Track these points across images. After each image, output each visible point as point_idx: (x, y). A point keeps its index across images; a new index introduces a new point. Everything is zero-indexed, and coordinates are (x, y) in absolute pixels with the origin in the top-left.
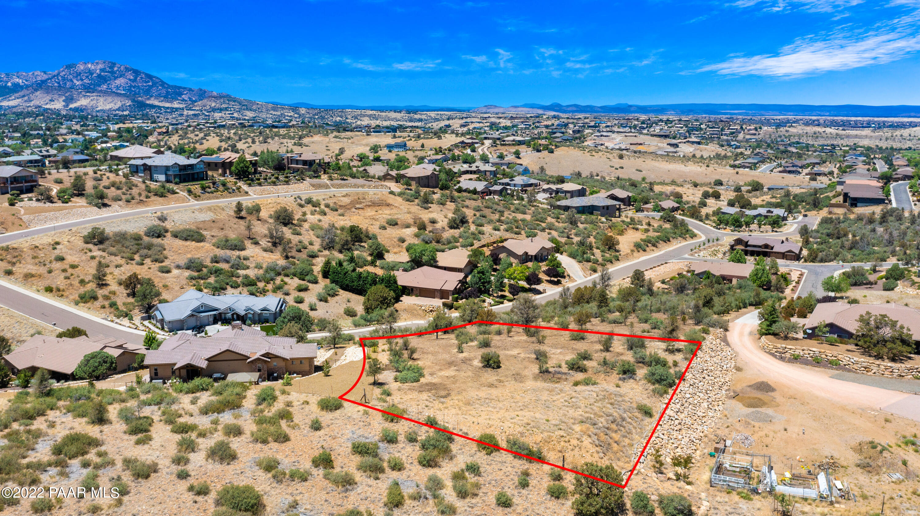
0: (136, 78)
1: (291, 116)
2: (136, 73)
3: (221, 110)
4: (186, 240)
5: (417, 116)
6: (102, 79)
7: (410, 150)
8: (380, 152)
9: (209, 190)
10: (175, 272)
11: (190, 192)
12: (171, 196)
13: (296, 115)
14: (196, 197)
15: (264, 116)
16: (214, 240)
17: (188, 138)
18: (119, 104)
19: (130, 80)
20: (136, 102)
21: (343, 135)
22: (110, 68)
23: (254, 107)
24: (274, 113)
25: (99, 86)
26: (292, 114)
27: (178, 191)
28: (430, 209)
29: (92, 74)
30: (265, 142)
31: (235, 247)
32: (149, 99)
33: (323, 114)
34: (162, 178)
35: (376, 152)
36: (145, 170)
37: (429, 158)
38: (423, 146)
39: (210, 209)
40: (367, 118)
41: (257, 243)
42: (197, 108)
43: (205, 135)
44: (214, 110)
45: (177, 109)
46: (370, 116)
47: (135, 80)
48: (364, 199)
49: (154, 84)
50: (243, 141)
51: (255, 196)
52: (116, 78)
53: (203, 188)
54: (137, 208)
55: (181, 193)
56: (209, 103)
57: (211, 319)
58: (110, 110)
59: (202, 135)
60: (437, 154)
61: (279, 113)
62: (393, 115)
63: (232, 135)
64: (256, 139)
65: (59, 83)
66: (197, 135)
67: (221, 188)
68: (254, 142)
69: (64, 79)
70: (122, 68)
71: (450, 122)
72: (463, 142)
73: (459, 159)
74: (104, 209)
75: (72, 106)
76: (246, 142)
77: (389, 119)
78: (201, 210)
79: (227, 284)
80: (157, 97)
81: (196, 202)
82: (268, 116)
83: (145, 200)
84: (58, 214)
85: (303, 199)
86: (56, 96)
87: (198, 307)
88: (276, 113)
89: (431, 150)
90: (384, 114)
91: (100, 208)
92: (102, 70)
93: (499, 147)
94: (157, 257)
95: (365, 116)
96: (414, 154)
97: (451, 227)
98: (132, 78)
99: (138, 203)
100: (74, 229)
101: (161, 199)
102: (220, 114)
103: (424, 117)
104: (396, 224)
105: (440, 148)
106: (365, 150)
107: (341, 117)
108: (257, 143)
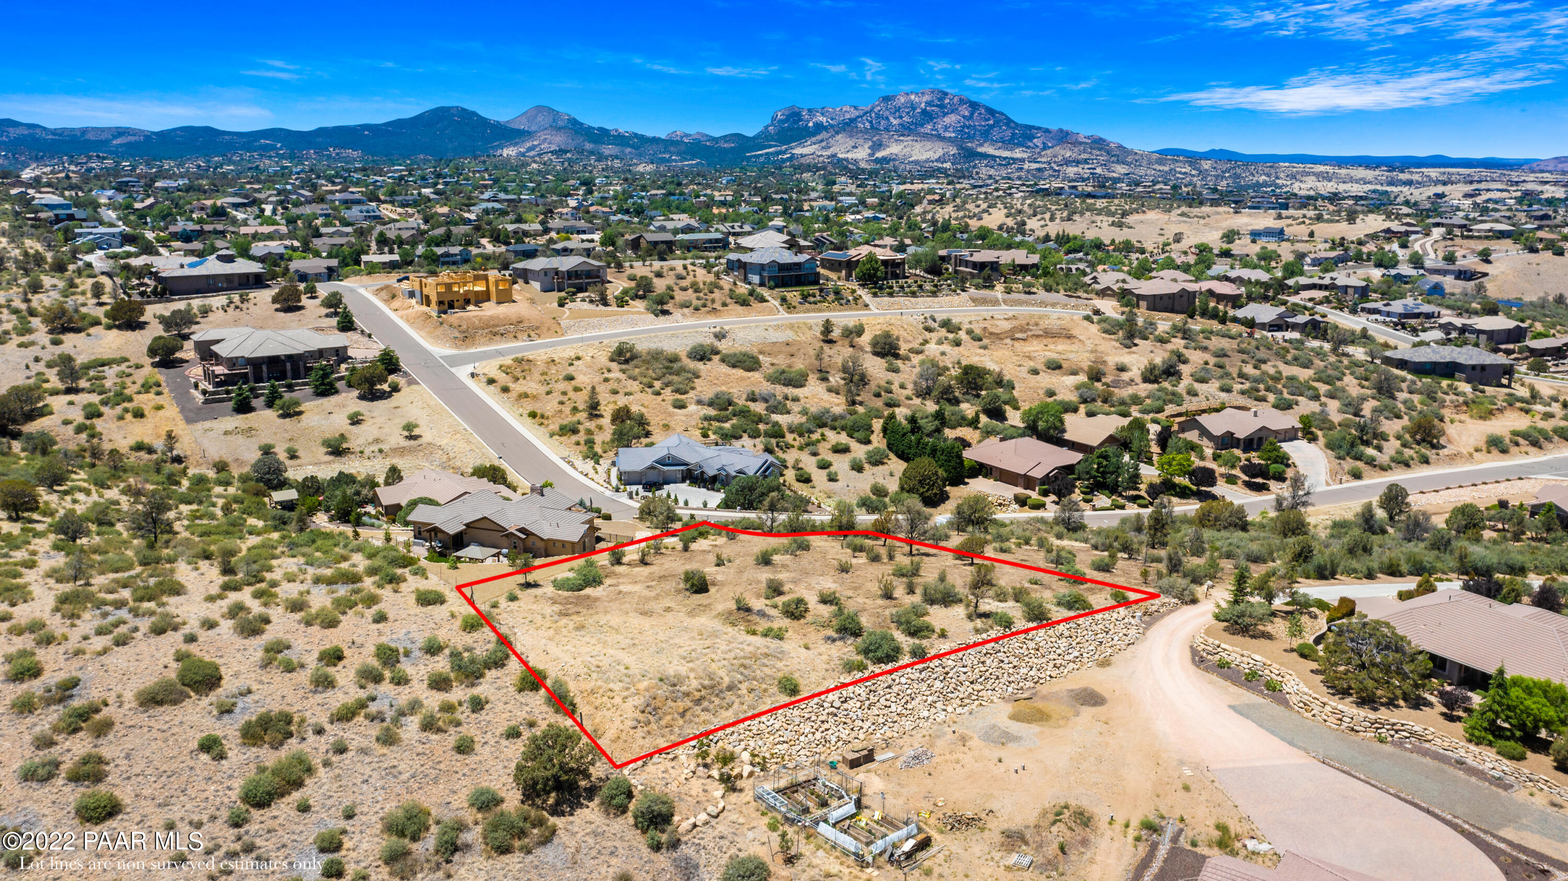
0: (972, 114)
1: (1185, 173)
2: (974, 106)
3: (1078, 162)
4: (734, 366)
5: (1402, 176)
6: (927, 116)
7: (1288, 240)
8: (1237, 242)
9: (812, 299)
10: (692, 408)
11: (784, 300)
12: (756, 305)
13: (1194, 172)
14: (790, 308)
15: (1142, 172)
16: (771, 370)
17: (966, 209)
18: (940, 153)
19: (964, 117)
20: (963, 149)
21: (1196, 211)
22: (939, 100)
23: (1129, 159)
24: (1159, 167)
25: (922, 125)
26: (1187, 169)
27: (769, 298)
28: (1134, 349)
29: (914, 109)
30: (1069, 219)
31: (789, 383)
32: (981, 145)
33: (1238, 171)
34: (756, 279)
35: (1231, 242)
36: (739, 268)
37: (1312, 256)
38: (1312, 234)
39: (791, 327)
40: (1313, 178)
41: (825, 379)
42: (1044, 160)
43: (989, 207)
44: (1067, 162)
45: (1015, 160)
46: (1318, 175)
47: (971, 117)
48: (1037, 324)
49: (997, 123)
50: (1039, 217)
51: (877, 311)
52: (945, 114)
53: (805, 297)
54: (704, 318)
55: (773, 301)
56: (1063, 152)
57: (680, 476)
58: (927, 161)
59: (984, 206)
60: (1332, 249)
61: (1166, 168)
62: (1361, 173)
63: (1026, 208)
64: (1058, 215)
65: (871, 122)
66: (978, 206)
67: (831, 297)
68: (1052, 219)
69: (878, 116)
70: (956, 99)
71: (1447, 189)
72: (1388, 231)
73: (1369, 260)
74: (662, 318)
75: (879, 155)
76: (1043, 219)
77: (1352, 180)
78: (778, 327)
79: (745, 432)
80: (993, 142)
81: (787, 315)
82: (1149, 172)
83: (719, 308)
84: (604, 320)
85: (938, 320)
86: (861, 141)
87: (663, 458)
88: (1161, 168)
89: (1326, 242)
90: (1343, 172)
91: (657, 316)
92: (928, 103)
93: (1458, 241)
94: (681, 386)
95: (1308, 174)
96: (1293, 248)
97: (1146, 380)
98: (967, 113)
99: (709, 312)
100: (605, 342)
101: (739, 308)
102: (1076, 169)
103: (1416, 177)
104: (1059, 367)
105: (1343, 239)
106: (1213, 238)
107: (1269, 175)
108: (1058, 221)
